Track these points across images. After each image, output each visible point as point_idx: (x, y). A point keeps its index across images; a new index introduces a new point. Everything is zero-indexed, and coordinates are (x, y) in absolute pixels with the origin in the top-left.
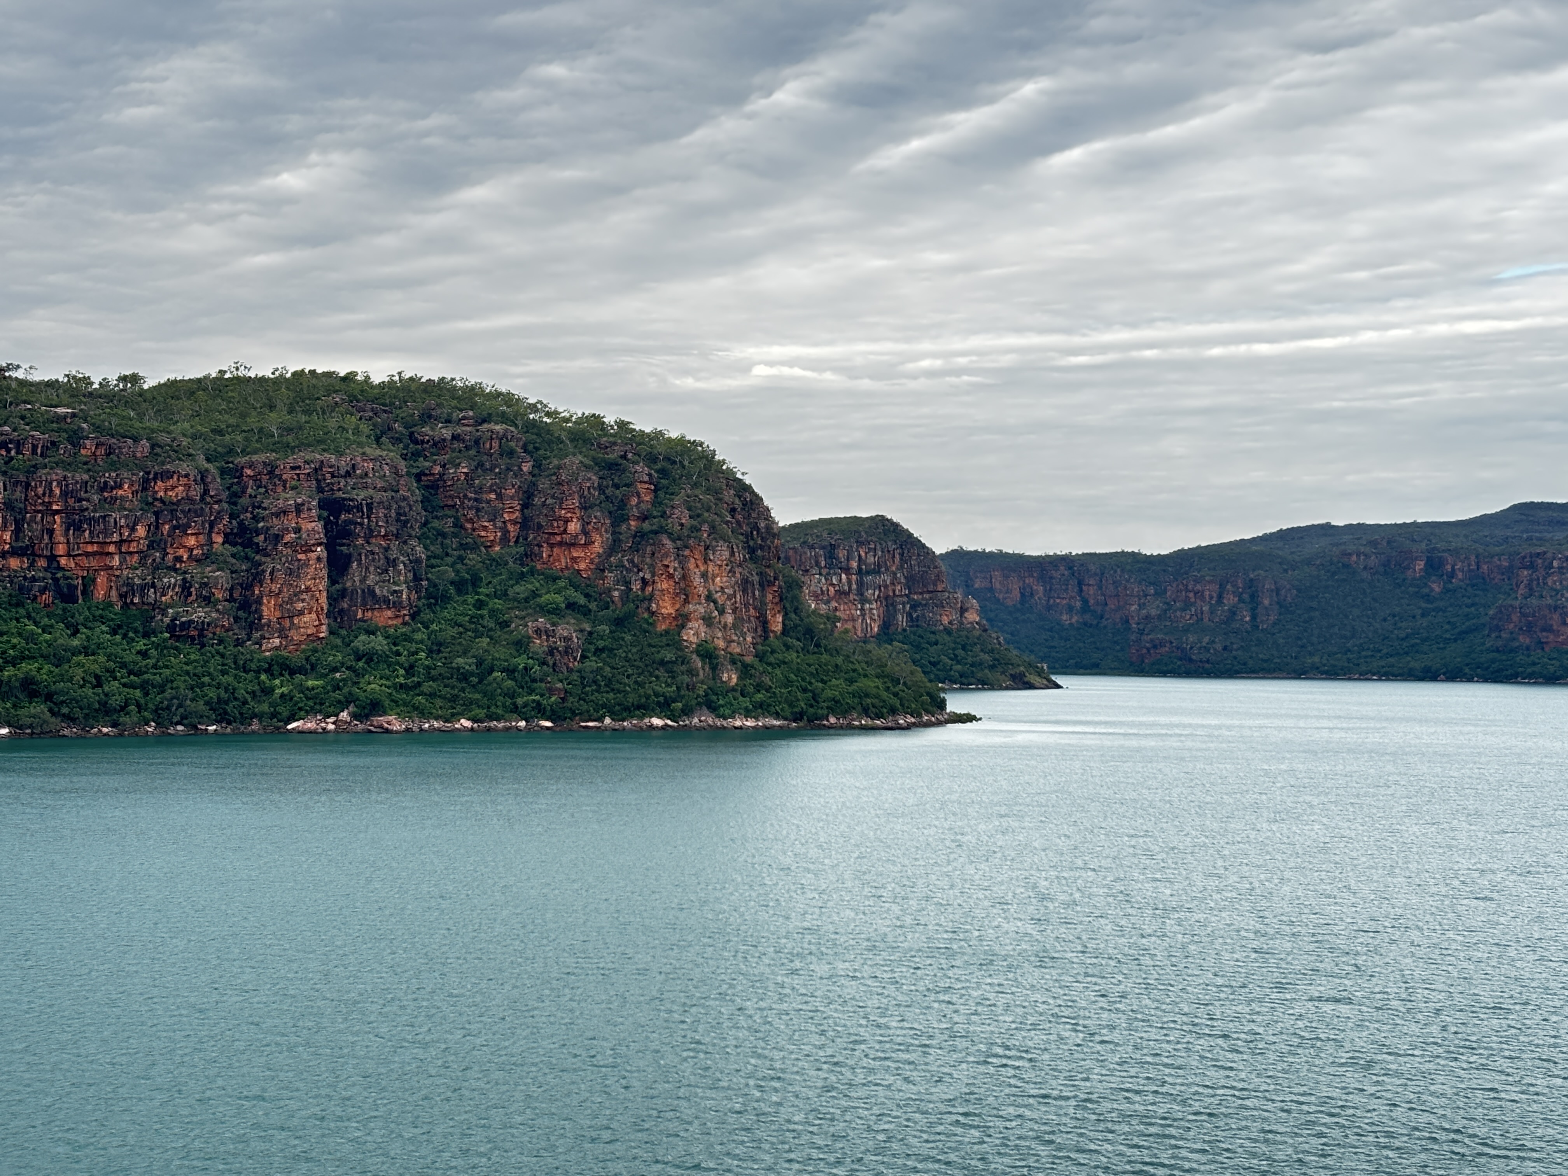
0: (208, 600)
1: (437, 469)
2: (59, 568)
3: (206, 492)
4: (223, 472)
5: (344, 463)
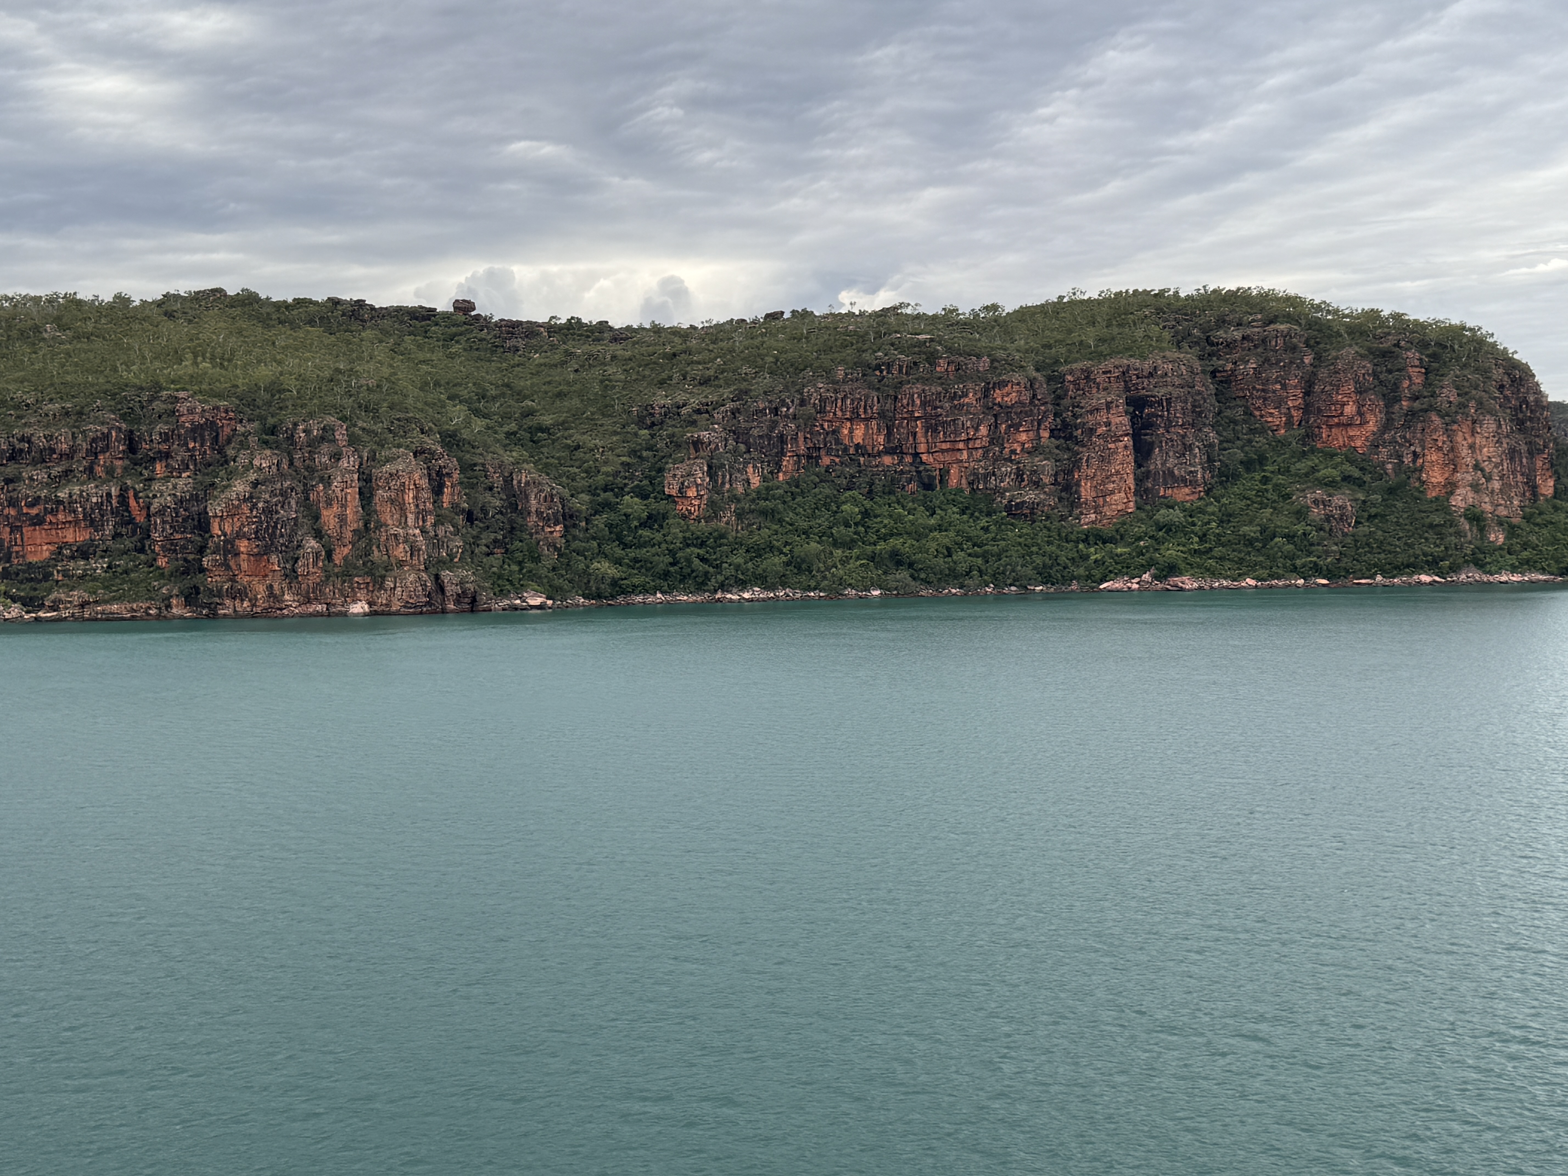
0: (1037, 484)
1: (1229, 366)
2: (922, 463)
3: (1034, 396)
4: (1049, 379)
5: (1147, 366)
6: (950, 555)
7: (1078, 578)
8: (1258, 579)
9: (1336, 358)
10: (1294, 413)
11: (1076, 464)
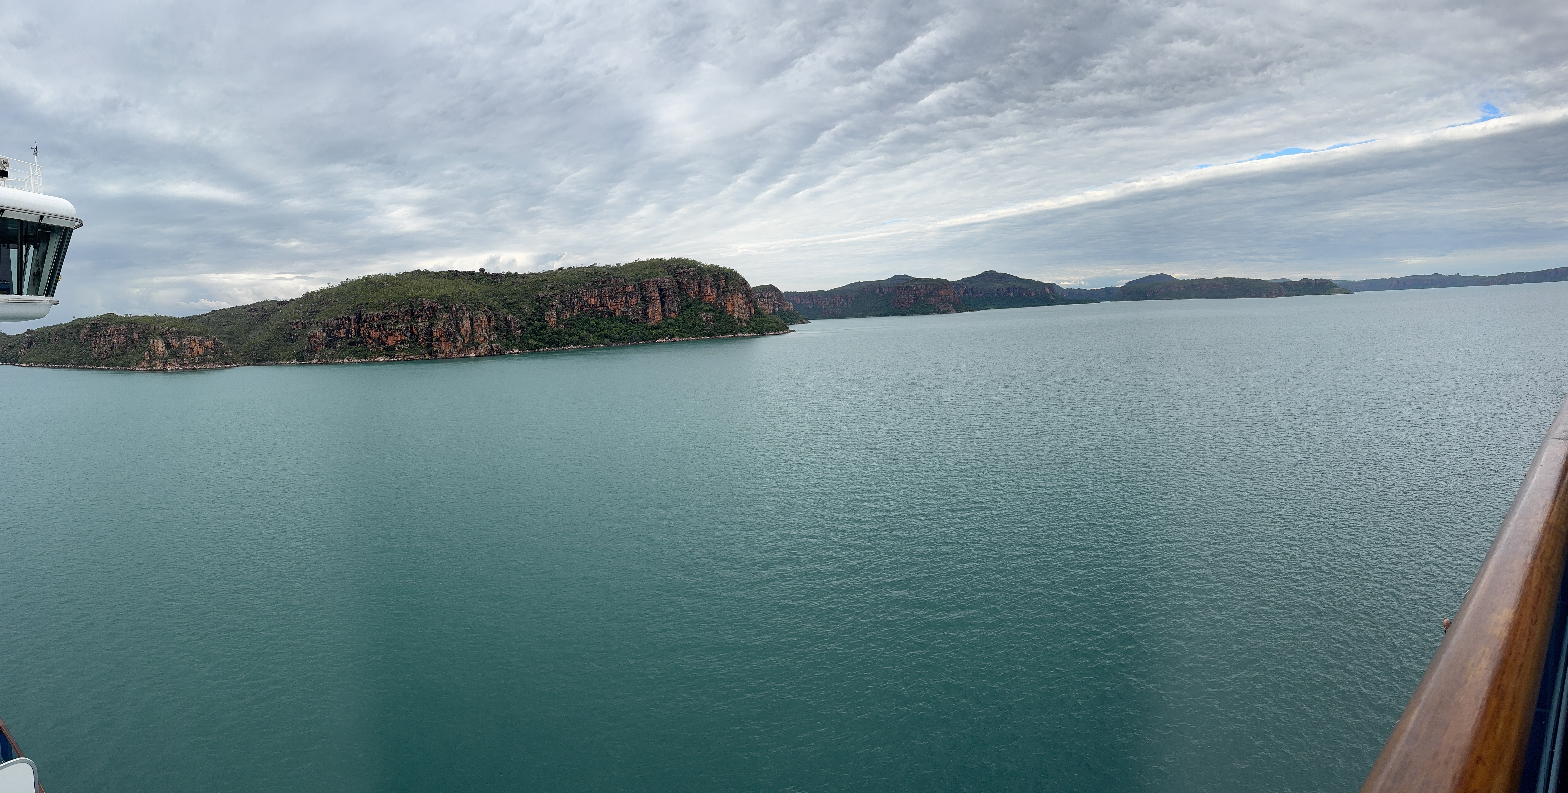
0: (638, 314)
1: (681, 280)
2: (609, 309)
3: (636, 289)
4: (638, 284)
5: (662, 280)
6: (619, 334)
7: (651, 339)
8: (693, 337)
9: (705, 277)
10: (696, 292)
11: (647, 308)
